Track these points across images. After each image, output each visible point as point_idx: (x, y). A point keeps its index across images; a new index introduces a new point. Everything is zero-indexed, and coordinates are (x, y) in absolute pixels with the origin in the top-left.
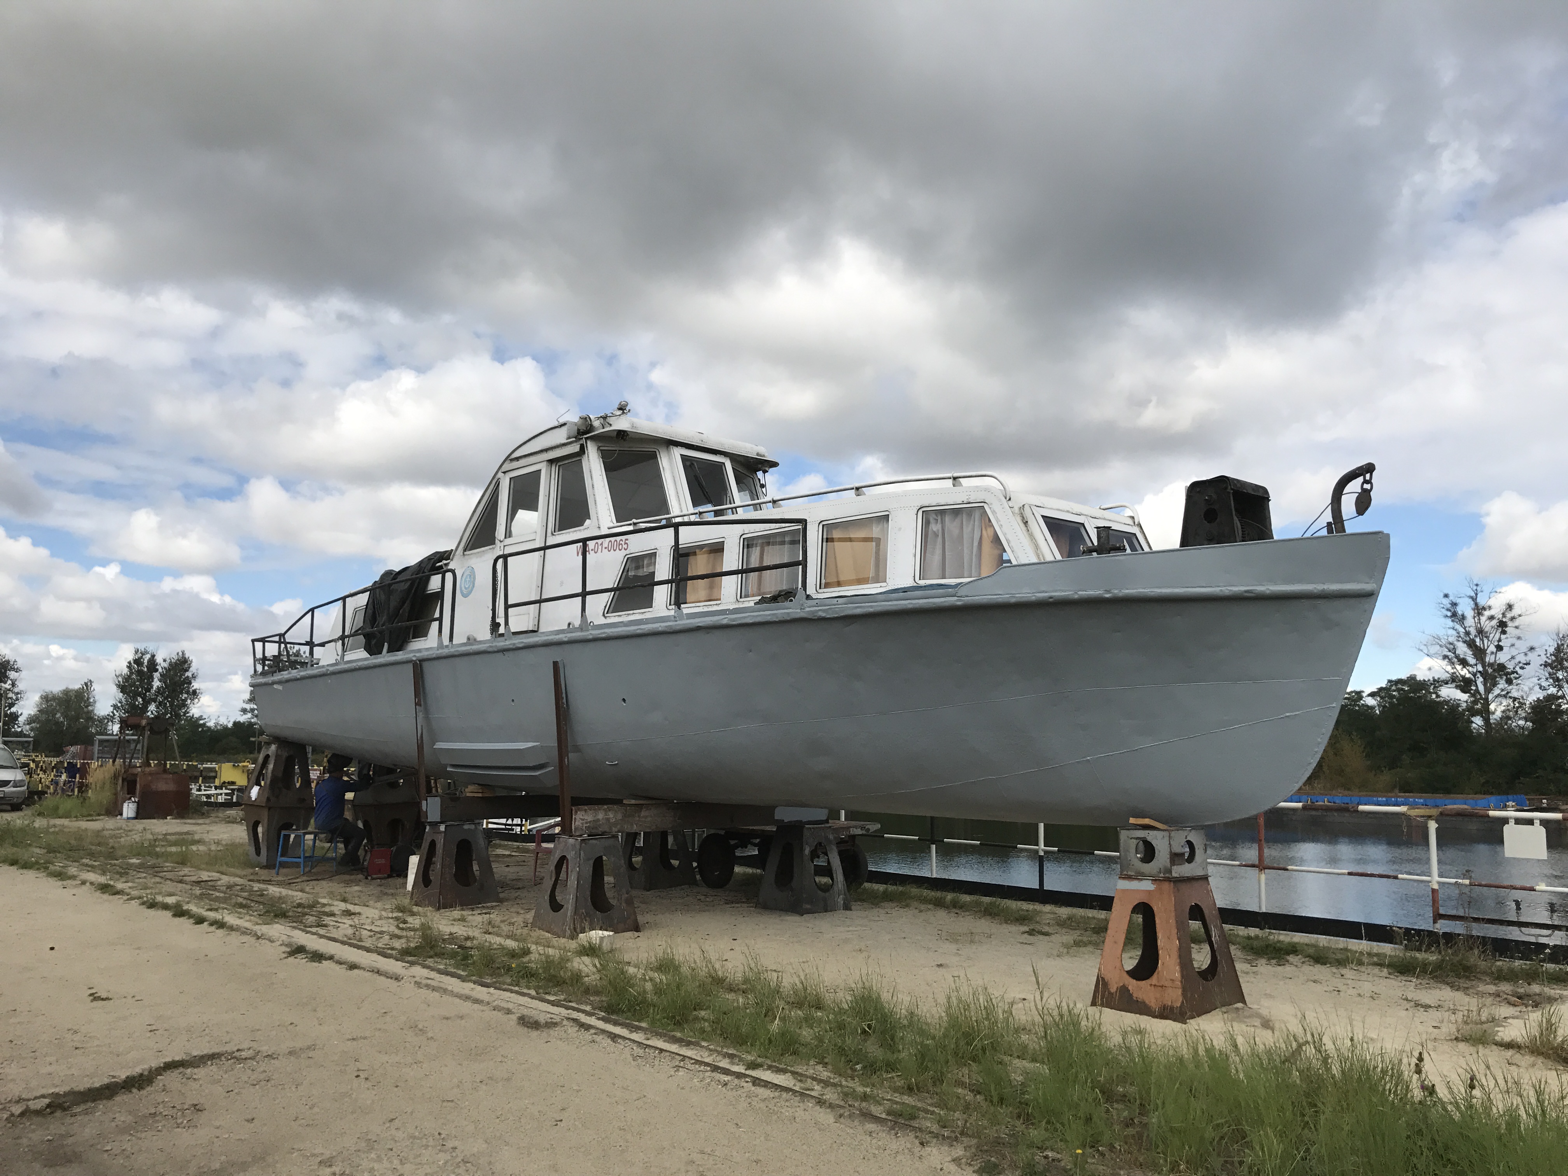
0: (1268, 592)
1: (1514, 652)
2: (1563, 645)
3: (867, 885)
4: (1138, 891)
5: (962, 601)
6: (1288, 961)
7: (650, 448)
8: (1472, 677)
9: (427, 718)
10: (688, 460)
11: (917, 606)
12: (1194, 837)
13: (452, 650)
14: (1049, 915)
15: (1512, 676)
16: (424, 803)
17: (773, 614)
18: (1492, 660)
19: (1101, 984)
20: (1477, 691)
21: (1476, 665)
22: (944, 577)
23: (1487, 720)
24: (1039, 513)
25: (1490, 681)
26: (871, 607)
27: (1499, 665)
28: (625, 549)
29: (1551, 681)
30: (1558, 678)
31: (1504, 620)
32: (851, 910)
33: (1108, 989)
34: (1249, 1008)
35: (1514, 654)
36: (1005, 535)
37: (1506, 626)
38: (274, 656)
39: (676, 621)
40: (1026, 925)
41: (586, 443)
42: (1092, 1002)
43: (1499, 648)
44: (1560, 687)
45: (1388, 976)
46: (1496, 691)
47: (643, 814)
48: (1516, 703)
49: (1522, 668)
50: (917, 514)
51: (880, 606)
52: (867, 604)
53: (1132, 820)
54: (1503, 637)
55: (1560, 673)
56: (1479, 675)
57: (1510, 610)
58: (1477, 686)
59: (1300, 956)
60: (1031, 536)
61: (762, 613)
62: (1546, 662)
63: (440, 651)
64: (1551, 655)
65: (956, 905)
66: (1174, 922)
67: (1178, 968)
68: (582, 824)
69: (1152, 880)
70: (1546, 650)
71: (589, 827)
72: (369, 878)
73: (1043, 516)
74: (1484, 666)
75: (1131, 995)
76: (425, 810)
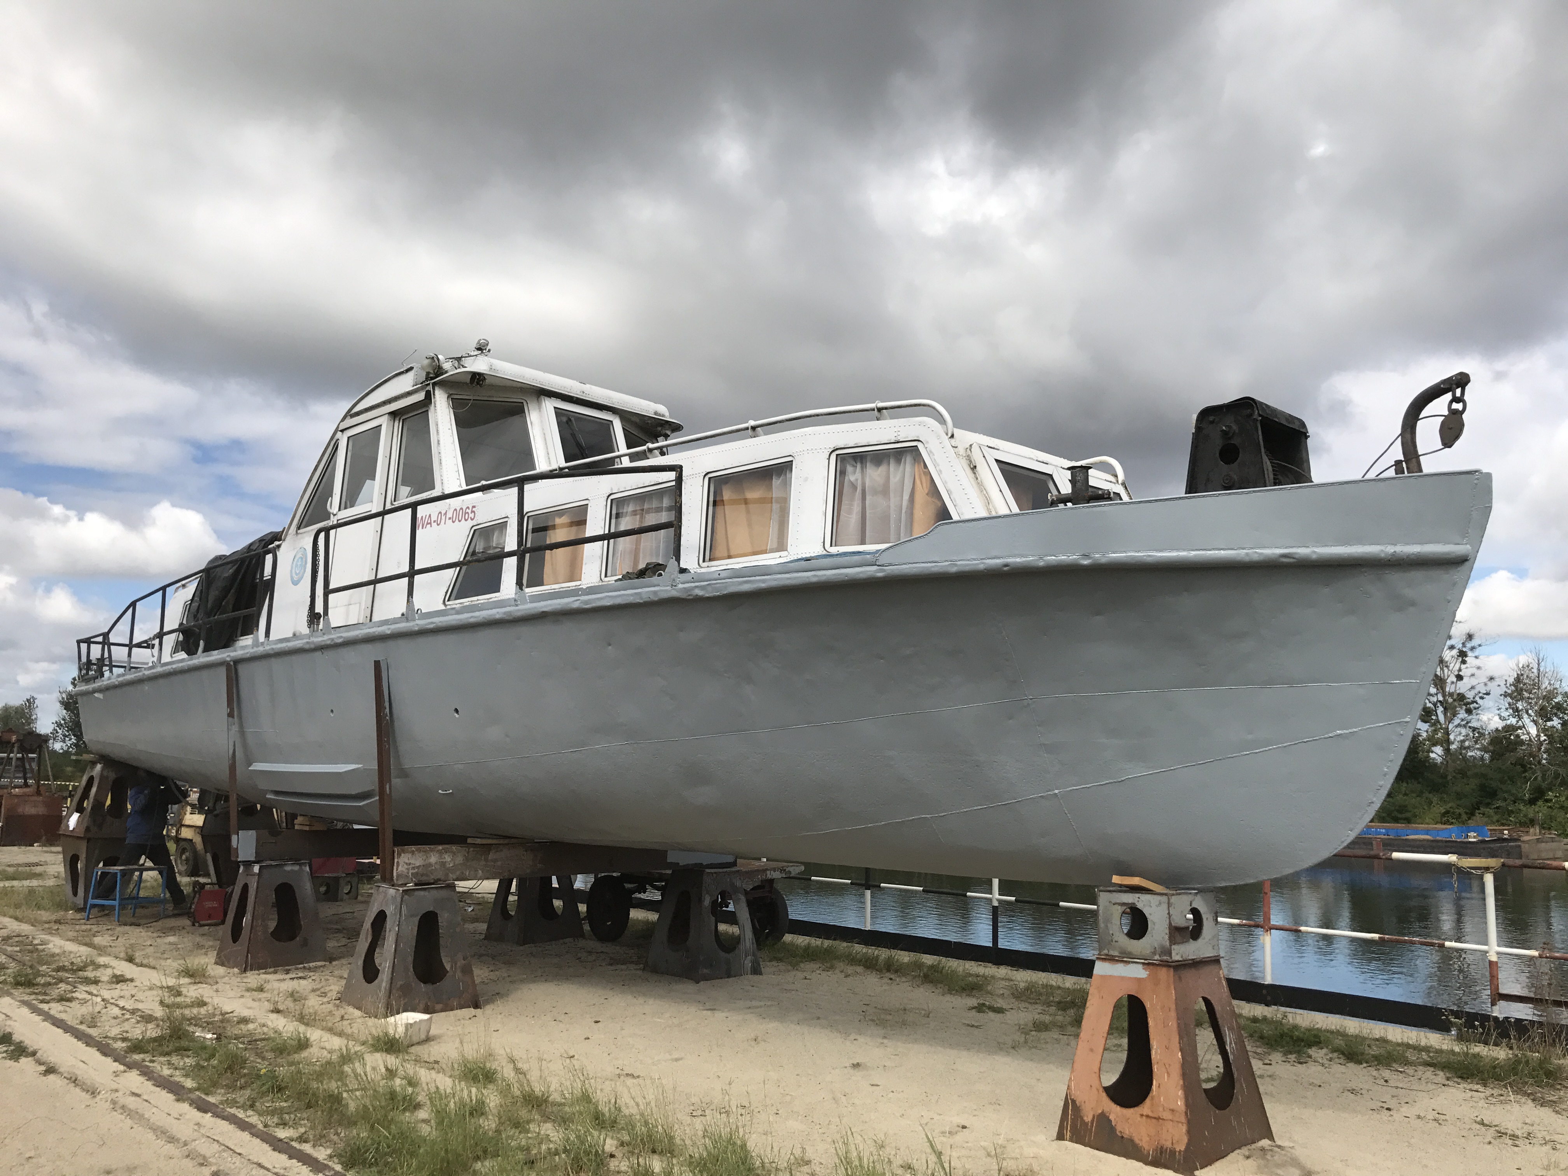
0: (1314, 557)
1: (1474, 682)
2: (1522, 675)
3: (788, 938)
4: (1122, 978)
5: (884, 571)
6: (1310, 1057)
7: (515, 398)
8: (1432, 706)
9: (242, 733)
10: (563, 415)
11: (823, 579)
12: (1199, 904)
13: (267, 648)
14: (1003, 982)
15: (1472, 706)
16: (234, 838)
17: (636, 594)
18: (1452, 690)
19: (1071, 1108)
20: (1438, 721)
21: (1437, 694)
22: (863, 542)
23: (1447, 750)
24: (992, 455)
25: (1450, 711)
26: (763, 581)
27: (1459, 694)
28: (472, 519)
29: (1511, 711)
30: (1517, 708)
31: (1464, 649)
32: (761, 974)
33: (1082, 1118)
34: (1279, 1147)
35: (1474, 684)
36: (945, 484)
37: (1466, 656)
38: (97, 659)
39: (517, 605)
40: (974, 996)
41: (434, 389)
42: (1058, 1133)
43: (1460, 678)
44: (1520, 718)
45: (1447, 1082)
46: (1457, 721)
47: (491, 856)
48: (1475, 733)
49: (1482, 698)
50: (829, 459)
51: (775, 580)
52: (758, 578)
53: (1116, 879)
54: (1463, 666)
55: (1520, 703)
56: (1439, 705)
57: (1471, 640)
58: (1437, 716)
59: (1324, 1051)
60: (981, 487)
61: (623, 592)
62: (1506, 692)
63: (255, 649)
64: (1510, 685)
65: (891, 968)
66: (1175, 1025)
67: (1180, 1093)
68: (408, 869)
69: (1143, 964)
70: (1506, 681)
71: (417, 873)
72: (197, 924)
73: (997, 461)
74: (1444, 696)
75: (1112, 1129)
76: (235, 846)
